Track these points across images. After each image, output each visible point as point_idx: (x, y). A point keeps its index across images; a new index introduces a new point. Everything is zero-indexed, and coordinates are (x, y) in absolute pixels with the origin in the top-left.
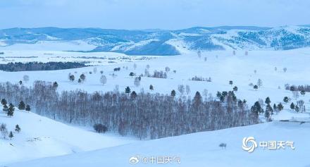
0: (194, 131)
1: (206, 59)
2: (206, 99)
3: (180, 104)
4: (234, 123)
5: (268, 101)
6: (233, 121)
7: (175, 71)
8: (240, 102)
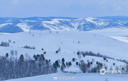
0: (18, 78)
1: (33, 35)
2: (26, 59)
3: (11, 62)
4: (42, 73)
5: (63, 60)
6: (42, 72)
7: (14, 42)
8: (47, 61)
